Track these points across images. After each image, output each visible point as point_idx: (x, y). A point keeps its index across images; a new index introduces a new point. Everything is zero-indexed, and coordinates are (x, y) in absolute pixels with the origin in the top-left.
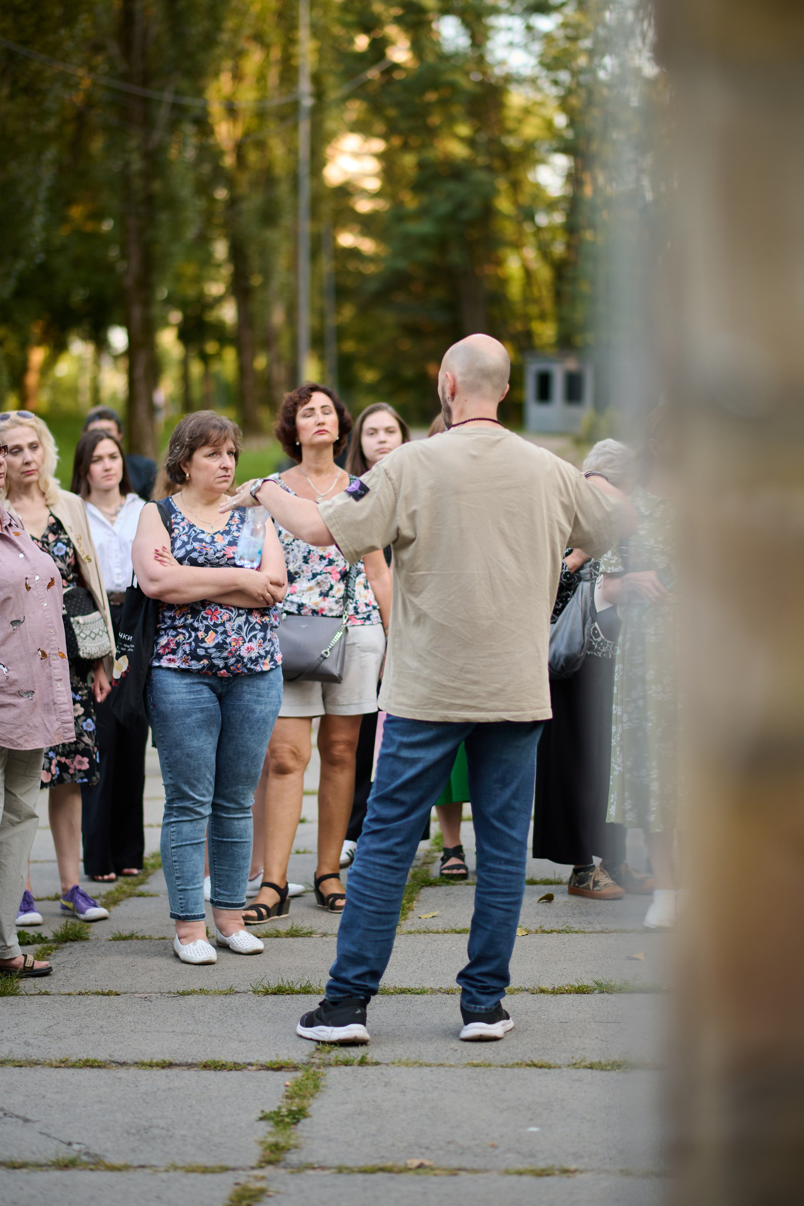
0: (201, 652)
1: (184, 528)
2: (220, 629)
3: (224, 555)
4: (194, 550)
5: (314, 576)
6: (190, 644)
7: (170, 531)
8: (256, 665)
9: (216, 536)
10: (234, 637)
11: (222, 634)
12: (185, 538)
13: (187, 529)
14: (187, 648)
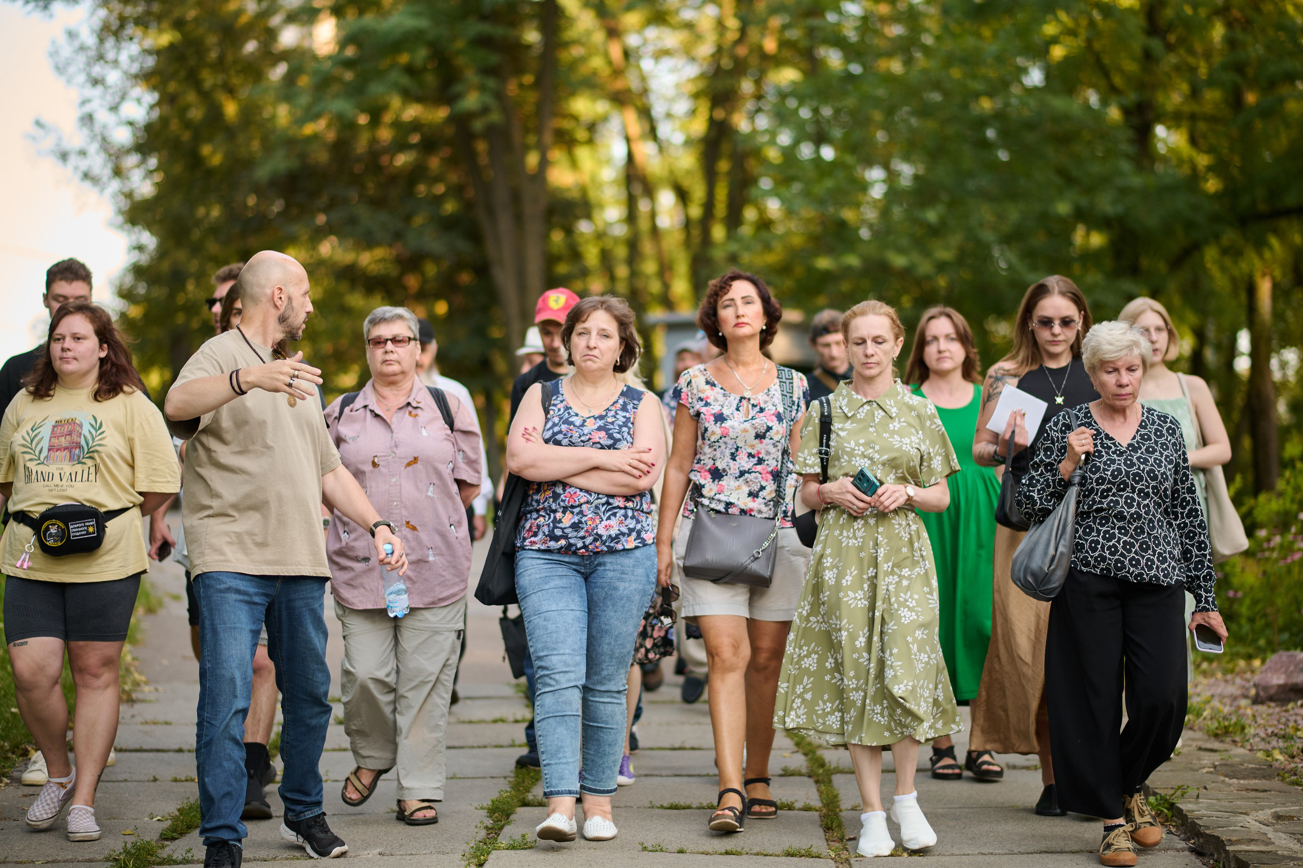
0: (558, 532)
1: (559, 410)
2: (576, 510)
3: (590, 439)
4: (560, 432)
5: (742, 473)
6: (549, 525)
7: (547, 412)
8: (617, 543)
9: (588, 420)
10: (590, 516)
11: (578, 514)
12: (556, 420)
13: (562, 410)
14: (546, 529)
